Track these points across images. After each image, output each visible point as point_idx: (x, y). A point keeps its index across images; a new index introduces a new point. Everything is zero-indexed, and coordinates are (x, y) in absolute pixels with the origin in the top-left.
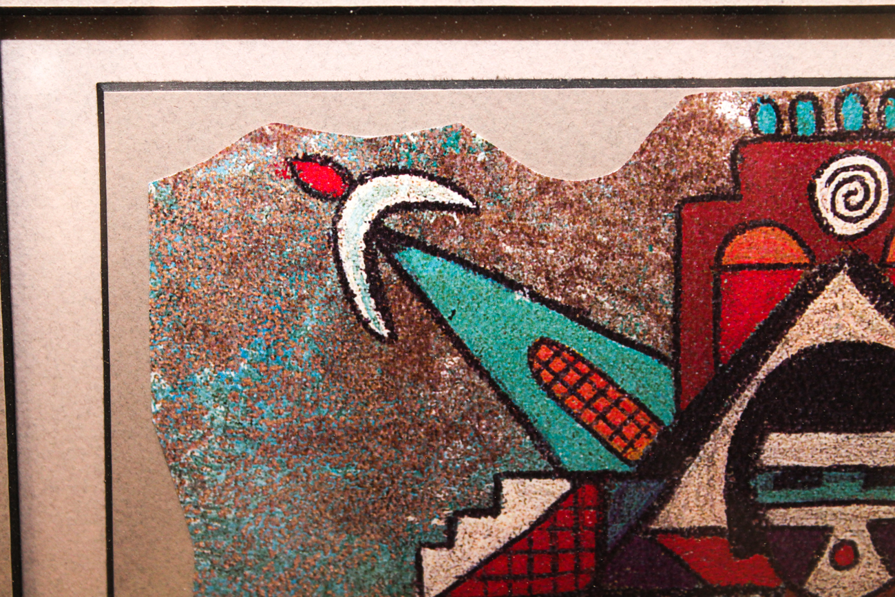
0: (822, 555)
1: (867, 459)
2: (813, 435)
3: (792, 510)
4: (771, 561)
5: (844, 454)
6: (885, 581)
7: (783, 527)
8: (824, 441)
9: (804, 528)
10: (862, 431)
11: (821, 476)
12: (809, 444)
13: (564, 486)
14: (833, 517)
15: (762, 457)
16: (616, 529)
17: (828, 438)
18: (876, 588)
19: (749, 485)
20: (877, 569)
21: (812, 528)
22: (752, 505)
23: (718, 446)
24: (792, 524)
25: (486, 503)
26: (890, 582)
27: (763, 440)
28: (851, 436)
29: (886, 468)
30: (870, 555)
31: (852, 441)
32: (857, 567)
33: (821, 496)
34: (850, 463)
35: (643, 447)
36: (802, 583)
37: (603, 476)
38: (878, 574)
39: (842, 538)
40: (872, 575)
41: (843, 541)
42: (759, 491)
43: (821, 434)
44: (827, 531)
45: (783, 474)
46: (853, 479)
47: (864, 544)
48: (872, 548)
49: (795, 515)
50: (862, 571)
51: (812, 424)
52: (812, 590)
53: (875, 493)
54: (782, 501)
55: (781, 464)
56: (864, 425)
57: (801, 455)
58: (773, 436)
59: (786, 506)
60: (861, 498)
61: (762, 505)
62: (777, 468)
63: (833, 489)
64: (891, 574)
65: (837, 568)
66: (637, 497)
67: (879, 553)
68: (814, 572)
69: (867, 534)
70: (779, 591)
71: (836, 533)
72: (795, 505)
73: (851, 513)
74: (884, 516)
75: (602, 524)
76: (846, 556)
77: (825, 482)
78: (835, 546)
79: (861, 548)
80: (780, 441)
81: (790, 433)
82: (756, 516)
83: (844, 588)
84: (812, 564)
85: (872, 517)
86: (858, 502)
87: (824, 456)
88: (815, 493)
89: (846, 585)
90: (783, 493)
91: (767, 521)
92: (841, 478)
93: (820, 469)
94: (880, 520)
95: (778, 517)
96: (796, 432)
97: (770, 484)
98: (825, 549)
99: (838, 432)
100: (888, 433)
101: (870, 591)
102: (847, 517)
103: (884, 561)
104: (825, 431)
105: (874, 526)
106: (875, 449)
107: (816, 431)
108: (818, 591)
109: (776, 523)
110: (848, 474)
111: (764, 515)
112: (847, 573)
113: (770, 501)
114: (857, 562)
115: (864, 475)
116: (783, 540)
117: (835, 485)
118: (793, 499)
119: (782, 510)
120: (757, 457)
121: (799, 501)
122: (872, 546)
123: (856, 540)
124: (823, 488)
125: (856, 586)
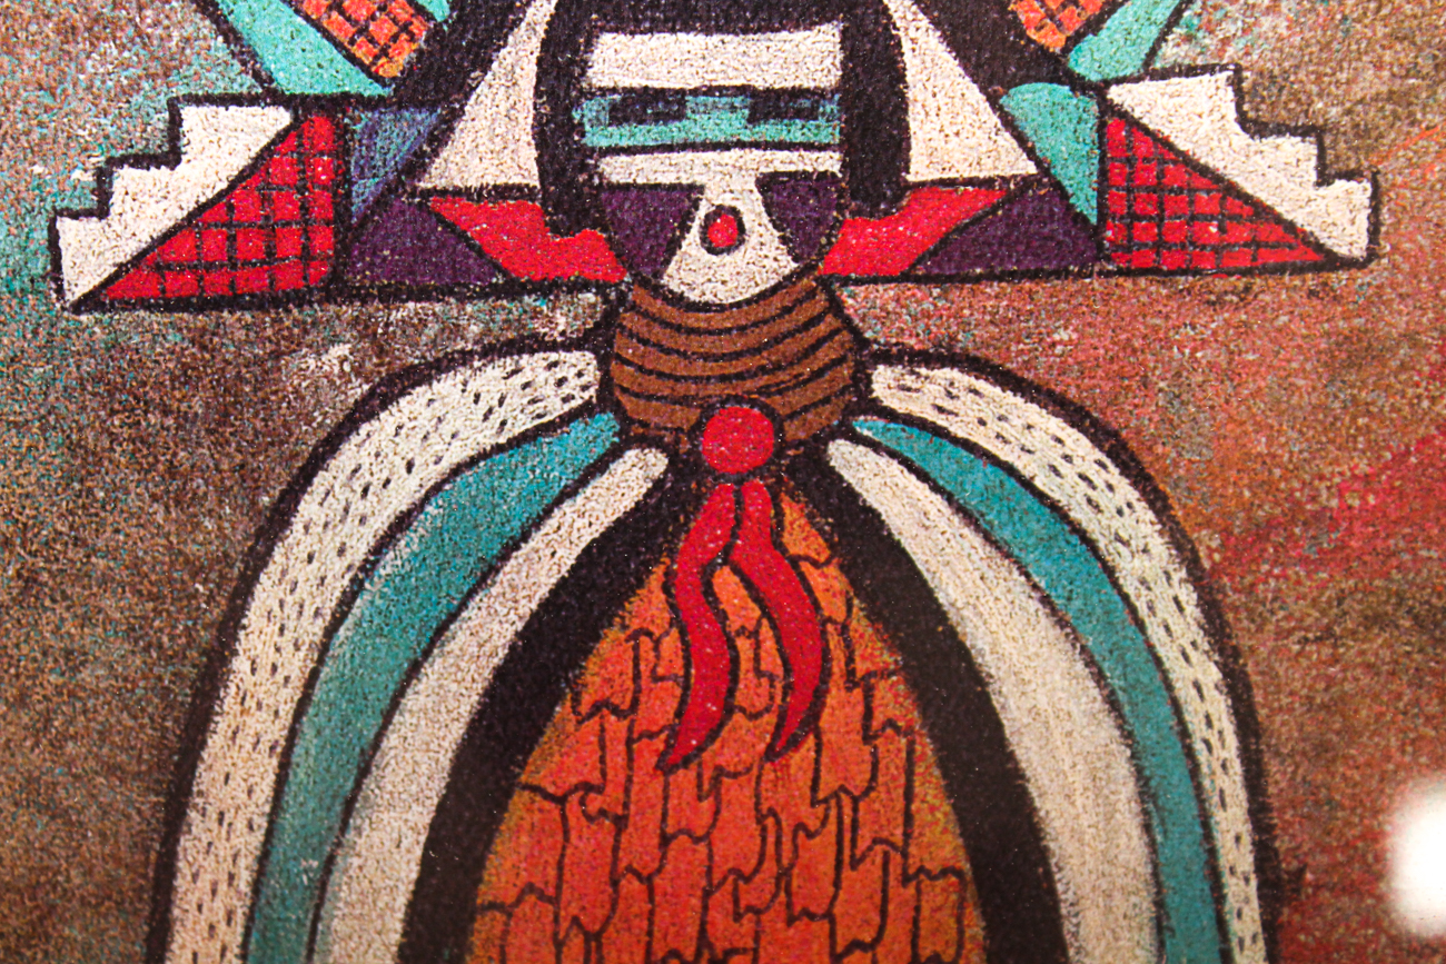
0: (688, 229)
1: (754, 76)
2: (668, 37)
3: (639, 158)
4: (609, 239)
5: (718, 68)
6: (787, 272)
7: (627, 187)
8: (686, 47)
9: (657, 186)
10: (745, 31)
11: (682, 103)
12: (663, 51)
13: (280, 118)
14: (704, 170)
15: (590, 73)
16: (365, 189)
17: (692, 42)
18: (772, 283)
19: (571, 119)
20: (773, 254)
21: (673, 187)
22: (577, 150)
23: (520, 55)
24: (640, 181)
25: (157, 144)
26: (793, 273)
27: (589, 45)
28: (728, 38)
29: (783, 91)
30: (762, 230)
31: (730, 47)
32: (742, 248)
33: (683, 135)
34: (727, 83)
35: (403, 56)
36: (658, 275)
37: (342, 102)
38: (776, 259)
39: (717, 203)
40: (765, 262)
41: (720, 207)
42: (587, 128)
43: (681, 36)
44: (693, 191)
45: (623, 100)
46: (733, 109)
47: (753, 211)
48: (765, 219)
49: (644, 165)
50: (751, 254)
51: (666, 20)
52: (674, 286)
53: (769, 130)
54: (624, 143)
55: (621, 85)
56: (747, 22)
57: (652, 69)
58: (606, 38)
59: (630, 151)
60: (746, 139)
61: (593, 150)
62: (614, 90)
63: (701, 125)
64: (795, 260)
65: (711, 251)
66: (397, 135)
67: (775, 227)
68: (676, 258)
69: (757, 195)
70: (623, 288)
71: (708, 194)
72: (645, 150)
73: (731, 162)
74: (782, 168)
75: (343, 179)
76: (726, 232)
77: (689, 112)
78: (707, 216)
79: (747, 220)
80: (618, 47)
81: (633, 33)
82: (583, 167)
83: (724, 283)
84: (674, 245)
85: (764, 170)
86: (741, 145)
87: (687, 71)
88: (674, 131)
89: (727, 278)
90: (625, 129)
91: (601, 176)
92: (715, 106)
93: (682, 92)
94: (776, 174)
95: (617, 170)
96: (642, 33)
97: (605, 117)
98: (693, 220)
99: (708, 32)
100: (784, 34)
101: (762, 287)
102: (725, 169)
103: (784, 240)
104: (687, 29)
105: (767, 184)
106: (765, 59)
107: (673, 31)
108: (683, 288)
109: (614, 179)
110: (724, 100)
111: (596, 166)
112: (726, 258)
113: (604, 143)
114: (742, 242)
115: (749, 101)
116: (627, 205)
117: (706, 117)
118: (639, 140)
119: (623, 158)
120: (583, 73)
121: (652, 144)
122: (765, 215)
123: (739, 205)
124: (685, 122)
125: (742, 279)
